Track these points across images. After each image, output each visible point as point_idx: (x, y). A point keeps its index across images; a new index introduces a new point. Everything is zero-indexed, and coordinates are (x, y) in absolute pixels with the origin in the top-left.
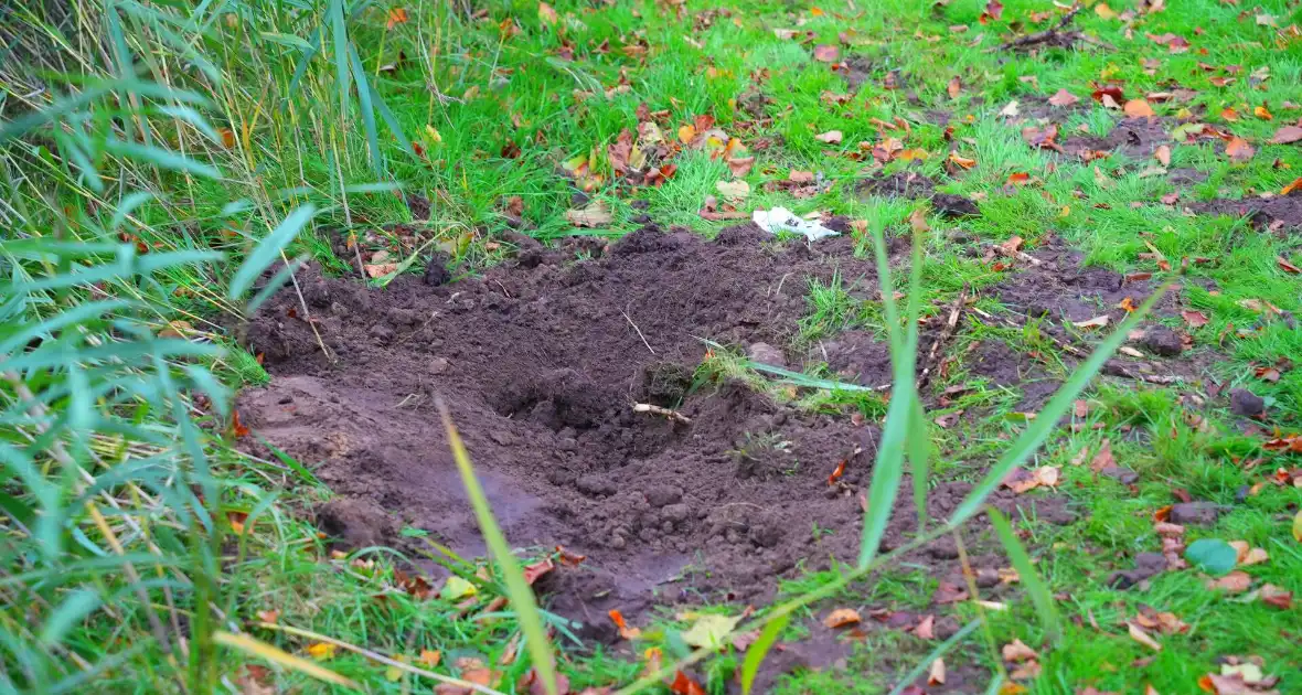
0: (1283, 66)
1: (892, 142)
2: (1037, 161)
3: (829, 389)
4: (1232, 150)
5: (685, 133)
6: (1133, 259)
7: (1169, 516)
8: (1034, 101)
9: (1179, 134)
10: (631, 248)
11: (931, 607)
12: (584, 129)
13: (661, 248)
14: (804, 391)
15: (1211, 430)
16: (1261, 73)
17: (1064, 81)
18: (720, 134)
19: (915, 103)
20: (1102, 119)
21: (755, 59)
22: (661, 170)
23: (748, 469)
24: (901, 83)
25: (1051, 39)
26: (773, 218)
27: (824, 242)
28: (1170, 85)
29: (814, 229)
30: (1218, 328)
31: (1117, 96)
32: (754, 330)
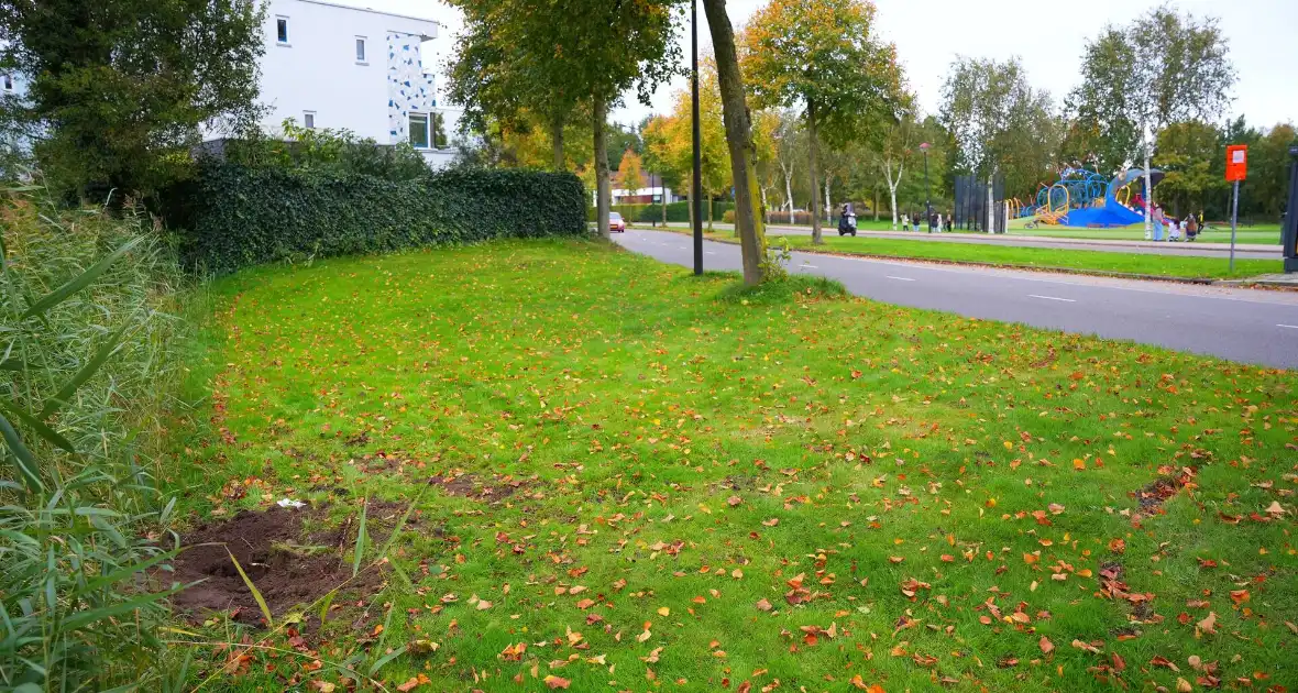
0: (430, 441)
1: (317, 476)
2: (363, 476)
3: (313, 549)
4: (420, 465)
5: (247, 482)
6: (398, 499)
7: (423, 563)
8: (358, 459)
9: (404, 463)
10: (239, 518)
11: (361, 599)
12: (213, 485)
13: (249, 516)
14: (307, 551)
15: (429, 540)
16: (424, 443)
17: (367, 452)
18: (259, 481)
19: (321, 464)
20: (380, 461)
21: (264, 456)
22: (241, 494)
23: (294, 575)
24: (315, 458)
25: (360, 440)
26: (284, 502)
27: (302, 507)
28: (398, 449)
29: (298, 504)
30: (425, 514)
31: (383, 454)
32: (286, 537)
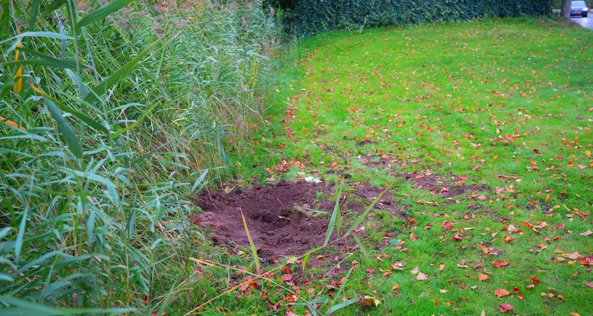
0: (413, 148)
1: (335, 163)
2: (364, 167)
3: (319, 213)
4: (403, 165)
5: (292, 162)
6: (382, 186)
7: (386, 236)
8: (364, 155)
9: (393, 161)
10: (279, 185)
11: (338, 254)
12: (271, 162)
13: (286, 185)
14: (314, 213)
15: (395, 219)
16: (409, 150)
18: (299, 163)
19: (340, 156)
20: (377, 159)
21: (307, 148)
22: (287, 170)
23: (302, 229)
24: (337, 152)
26: (309, 179)
27: (319, 183)
28: (391, 152)
29: (317, 181)
30: (398, 199)
32: (304, 202)
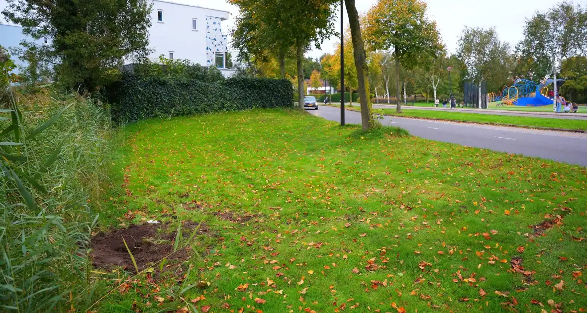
0: (216, 197)
1: (165, 210)
2: (186, 211)
3: (161, 241)
4: (211, 207)
5: (135, 212)
7: (208, 249)
8: (184, 204)
9: (204, 206)
10: (130, 227)
12: (121, 213)
13: (135, 227)
14: (158, 242)
15: (211, 239)
16: (214, 197)
17: (188, 201)
18: (141, 212)
19: (168, 205)
20: (194, 205)
21: (144, 202)
22: (131, 219)
23: (152, 253)
24: (165, 203)
25: (186, 196)
26: (150, 221)
27: (158, 224)
28: (202, 200)
29: (156, 222)
30: (211, 228)
31: (195, 202)
32: (150, 236)
